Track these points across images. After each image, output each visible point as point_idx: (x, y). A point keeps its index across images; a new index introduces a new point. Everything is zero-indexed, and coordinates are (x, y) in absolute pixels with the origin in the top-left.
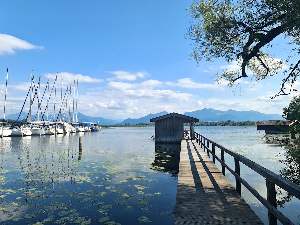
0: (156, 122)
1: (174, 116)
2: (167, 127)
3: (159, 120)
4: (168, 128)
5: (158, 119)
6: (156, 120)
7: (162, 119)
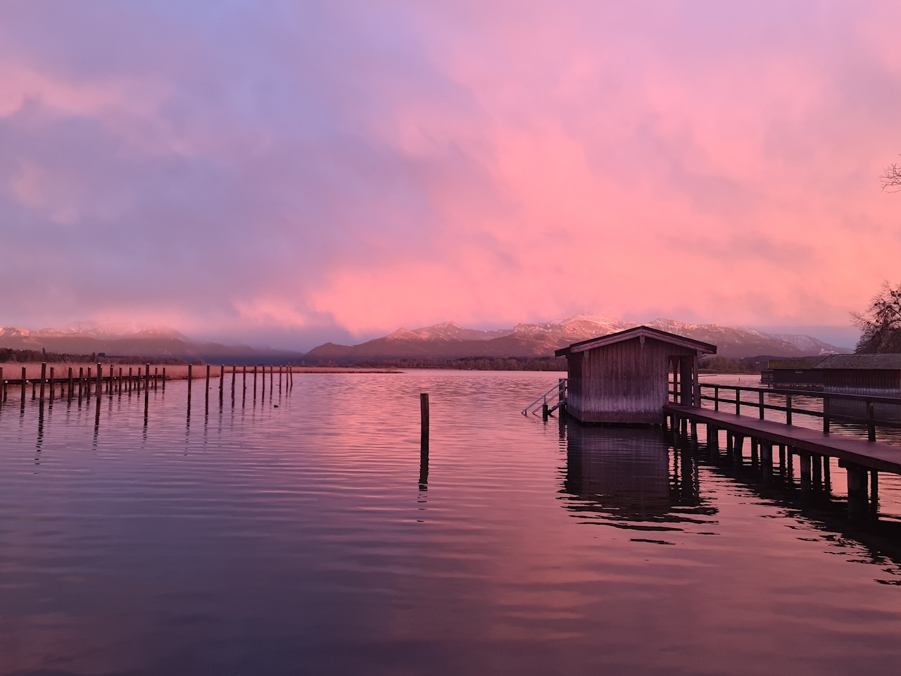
1: (642, 336)
2: (617, 370)
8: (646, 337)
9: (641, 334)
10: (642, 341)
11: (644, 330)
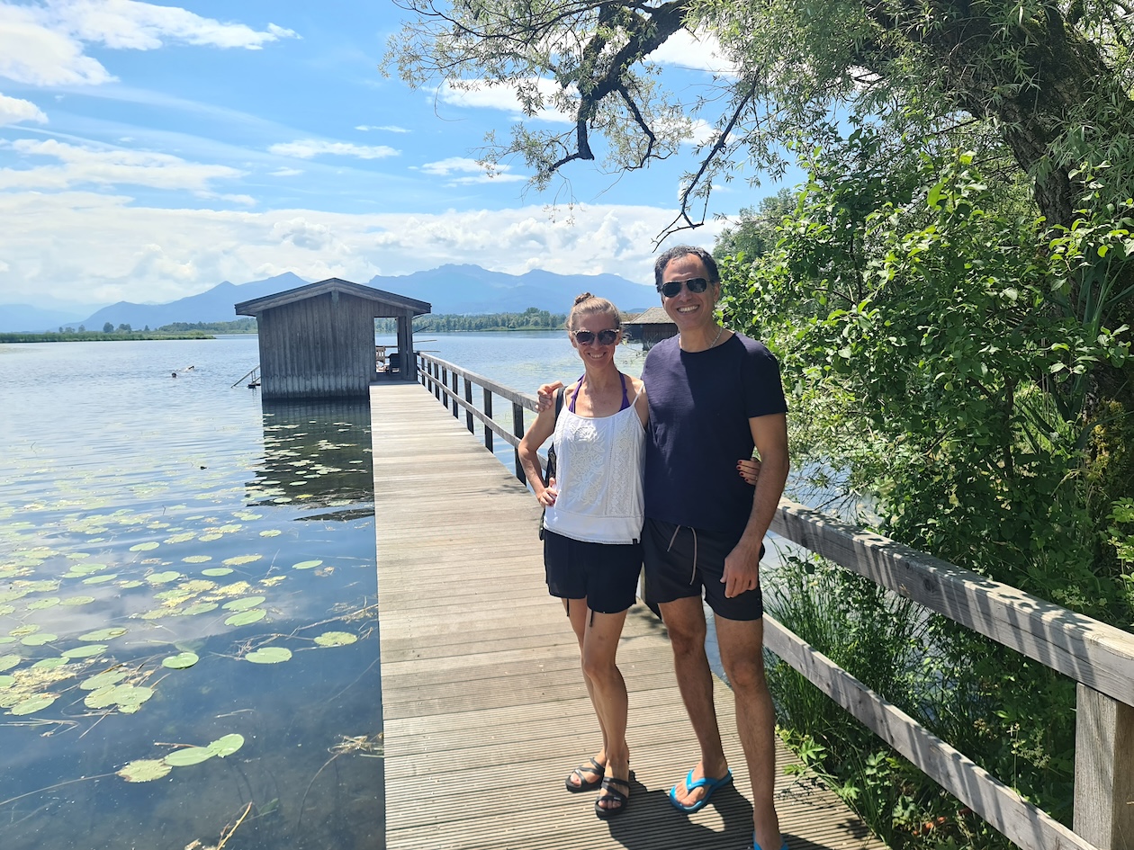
0: (262, 315)
1: (335, 291)
2: (308, 336)
3: (274, 309)
4: (311, 338)
5: (271, 305)
6: (262, 308)
7: (286, 306)
8: (341, 294)
9: (333, 288)
10: (336, 297)
11: (337, 284)
